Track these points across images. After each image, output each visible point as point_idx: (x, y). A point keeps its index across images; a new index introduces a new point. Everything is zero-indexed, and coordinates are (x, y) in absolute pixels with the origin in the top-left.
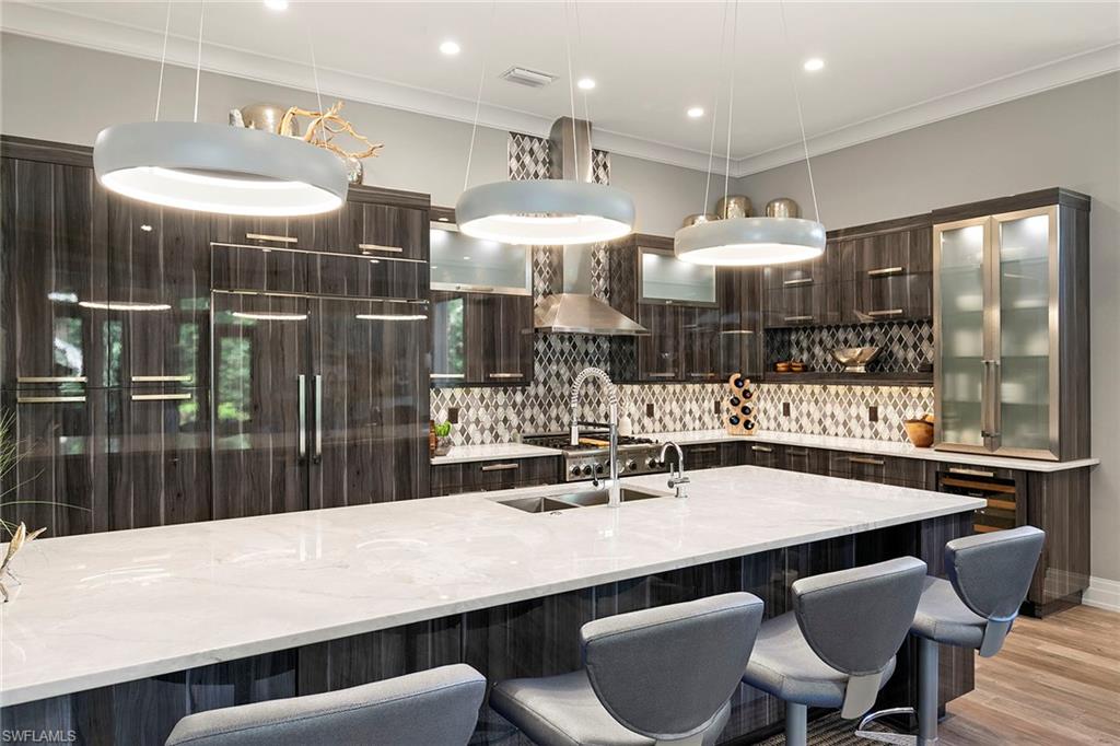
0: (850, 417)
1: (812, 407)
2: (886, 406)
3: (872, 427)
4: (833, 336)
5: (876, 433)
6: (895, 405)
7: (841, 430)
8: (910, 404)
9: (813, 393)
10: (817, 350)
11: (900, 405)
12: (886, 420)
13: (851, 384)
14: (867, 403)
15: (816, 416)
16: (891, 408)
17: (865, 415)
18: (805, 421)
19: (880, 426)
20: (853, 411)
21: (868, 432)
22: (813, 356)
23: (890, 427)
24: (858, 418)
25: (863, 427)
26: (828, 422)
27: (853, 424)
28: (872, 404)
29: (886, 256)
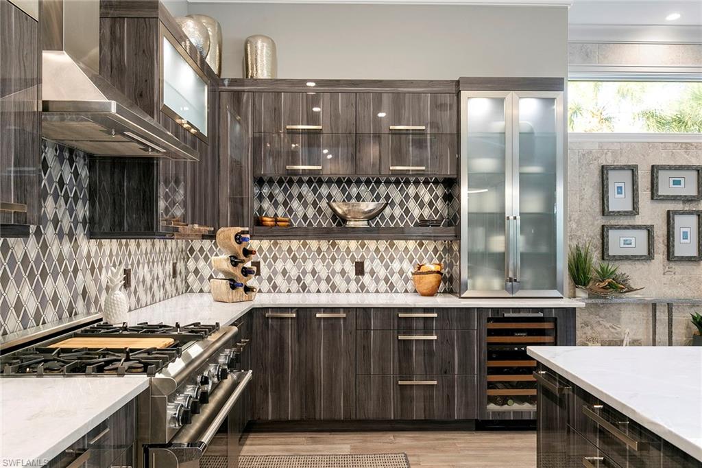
0: (334, 273)
1: (289, 265)
2: (372, 260)
3: (357, 281)
4: (315, 191)
5: (363, 287)
6: (382, 259)
7: (324, 286)
8: (397, 257)
9: (290, 250)
10: (295, 204)
11: (387, 259)
12: (372, 273)
13: (363, 238)
14: (353, 258)
15: (294, 272)
16: (377, 261)
17: (350, 269)
18: (279, 280)
19: (366, 279)
20: (338, 266)
21: (353, 286)
22: (291, 211)
23: (377, 281)
24: (343, 272)
25: (348, 281)
26: (308, 279)
27: (338, 280)
28: (358, 259)
29: (406, 113)
